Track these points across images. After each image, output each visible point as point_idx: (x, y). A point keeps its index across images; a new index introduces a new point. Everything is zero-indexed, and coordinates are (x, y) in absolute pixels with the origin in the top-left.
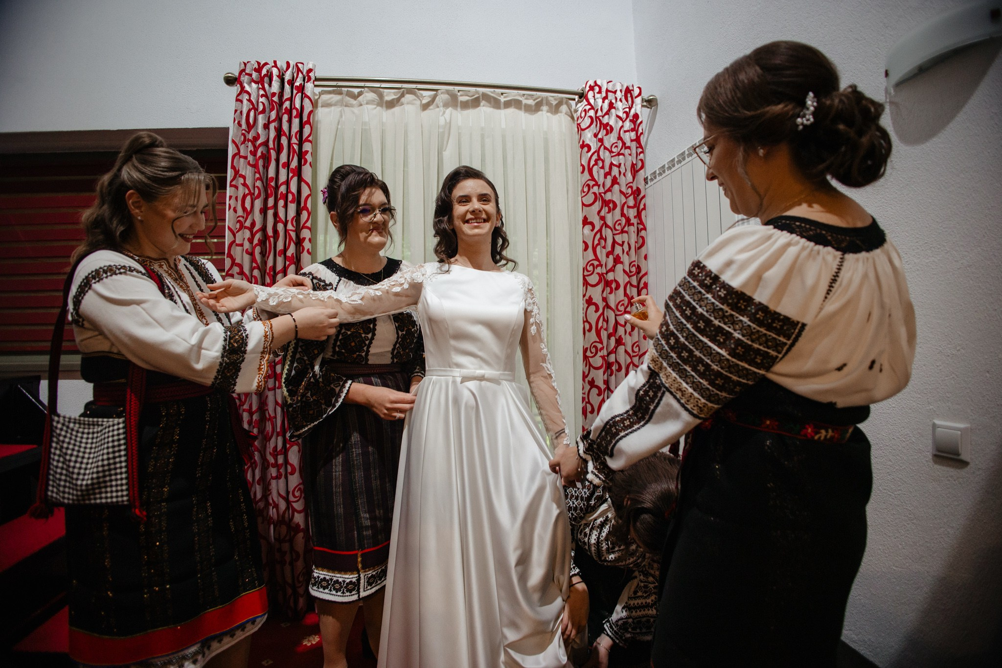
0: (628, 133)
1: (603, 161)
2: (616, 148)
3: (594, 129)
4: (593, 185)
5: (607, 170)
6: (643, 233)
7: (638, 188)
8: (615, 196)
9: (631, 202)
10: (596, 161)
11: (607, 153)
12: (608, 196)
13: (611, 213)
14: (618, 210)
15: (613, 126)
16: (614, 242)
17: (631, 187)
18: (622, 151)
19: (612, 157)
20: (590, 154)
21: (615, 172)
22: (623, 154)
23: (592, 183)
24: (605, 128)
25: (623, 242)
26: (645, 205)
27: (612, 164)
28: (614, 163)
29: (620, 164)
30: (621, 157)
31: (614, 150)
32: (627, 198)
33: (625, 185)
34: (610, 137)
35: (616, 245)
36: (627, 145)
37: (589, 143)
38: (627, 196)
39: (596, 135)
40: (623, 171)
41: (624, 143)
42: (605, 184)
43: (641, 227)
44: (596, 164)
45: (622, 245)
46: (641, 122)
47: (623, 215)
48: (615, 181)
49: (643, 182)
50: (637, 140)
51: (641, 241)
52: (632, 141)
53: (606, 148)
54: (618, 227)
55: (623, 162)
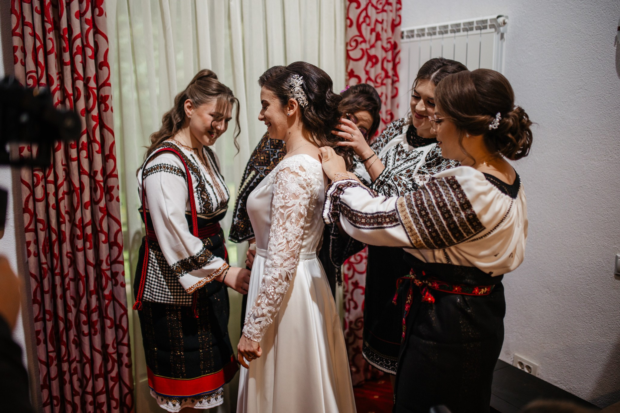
1: (369, 17)
2: (381, 5)
4: (361, 42)
5: (372, 26)
6: (397, 85)
7: (395, 42)
8: (378, 52)
9: (389, 56)
10: (364, 18)
11: (374, 10)
12: (372, 52)
13: (374, 68)
14: (379, 64)
17: (390, 42)
18: (385, 8)
19: (378, 13)
20: (359, 11)
21: (379, 27)
22: (385, 11)
23: (360, 39)
26: (400, 59)
27: (377, 21)
28: (380, 20)
29: (383, 20)
30: (384, 13)
31: (380, 7)
32: (386, 52)
33: (386, 40)
36: (389, 1)
38: (387, 50)
40: (385, 27)
41: (387, 0)
42: (371, 40)
43: (395, 78)
44: (364, 21)
47: (383, 68)
48: (378, 38)
49: (399, 37)
51: (395, 91)
53: (373, 5)
54: (379, 81)
55: (385, 18)
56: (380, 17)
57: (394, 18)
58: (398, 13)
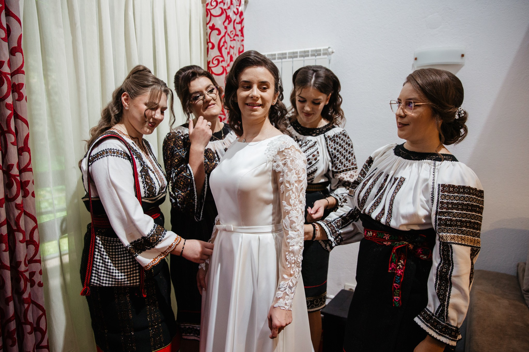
0: (237, 25)
1: (227, 43)
3: (223, 17)
5: (228, 50)
10: (223, 43)
11: (229, 38)
15: (232, 18)
18: (235, 38)
19: (231, 41)
20: (220, 37)
21: (232, 52)
23: (221, 59)
24: (228, 19)
27: (231, 46)
29: (234, 47)
30: (234, 42)
31: (232, 36)
34: (230, 26)
37: (219, 28)
39: (224, 23)
41: (236, 32)
42: (227, 60)
46: (243, 19)
48: (231, 59)
50: (242, 30)
52: (239, 31)
56: (233, 44)
57: (240, 47)
58: (242, 43)
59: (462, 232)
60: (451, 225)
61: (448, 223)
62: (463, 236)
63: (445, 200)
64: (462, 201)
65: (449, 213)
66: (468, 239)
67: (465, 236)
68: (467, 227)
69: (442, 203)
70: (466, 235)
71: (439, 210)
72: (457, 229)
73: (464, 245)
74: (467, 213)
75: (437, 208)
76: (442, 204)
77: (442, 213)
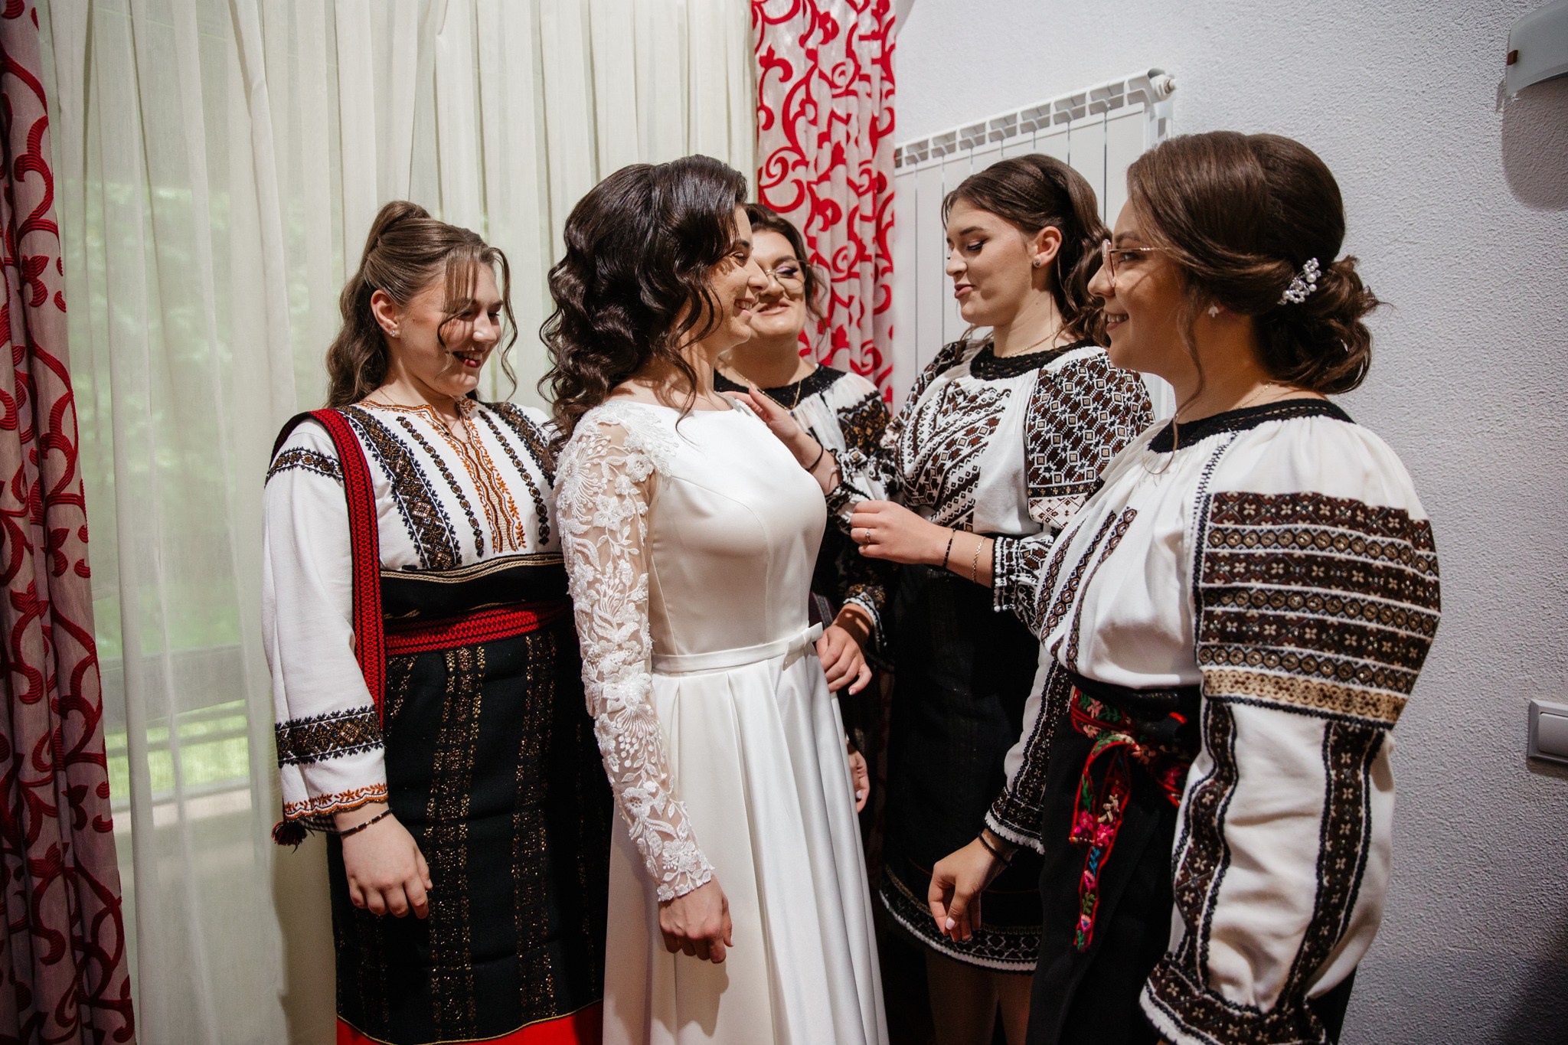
0: (865, 43)
1: (815, 105)
2: (842, 77)
3: (802, 22)
4: (796, 164)
6: (887, 279)
7: (880, 174)
8: (838, 193)
9: (867, 206)
10: (803, 104)
12: (824, 192)
13: (828, 232)
14: (843, 223)
15: (839, 23)
16: (834, 298)
17: (868, 172)
18: (853, 87)
20: (789, 86)
21: (839, 132)
22: (854, 93)
24: (822, 26)
25: (851, 298)
26: (893, 216)
27: (833, 115)
28: (841, 112)
29: (849, 116)
31: (841, 81)
32: (860, 195)
33: (857, 166)
34: (831, 48)
35: (838, 306)
36: (863, 71)
37: (786, 58)
38: (861, 190)
39: (803, 40)
40: (853, 135)
41: (858, 67)
42: (819, 161)
43: (883, 263)
44: (802, 113)
45: (848, 305)
46: (892, 20)
47: (852, 235)
48: (838, 157)
49: (891, 162)
50: (884, 60)
51: (883, 295)
52: (874, 61)
53: (822, 75)
54: (843, 265)
55: (854, 113)
56: (840, 107)
57: (876, 114)
58: (886, 103)
59: (1283, 662)
60: (1240, 637)
61: (1231, 627)
62: (1284, 674)
63: (1223, 548)
64: (1287, 546)
65: (1234, 593)
66: (1307, 687)
67: (1291, 675)
68: (1302, 642)
69: (1213, 558)
70: (1299, 673)
71: (1202, 584)
72: (1265, 650)
73: (1289, 709)
74: (1307, 593)
75: (1196, 579)
76: (1213, 565)
77: (1215, 596)
